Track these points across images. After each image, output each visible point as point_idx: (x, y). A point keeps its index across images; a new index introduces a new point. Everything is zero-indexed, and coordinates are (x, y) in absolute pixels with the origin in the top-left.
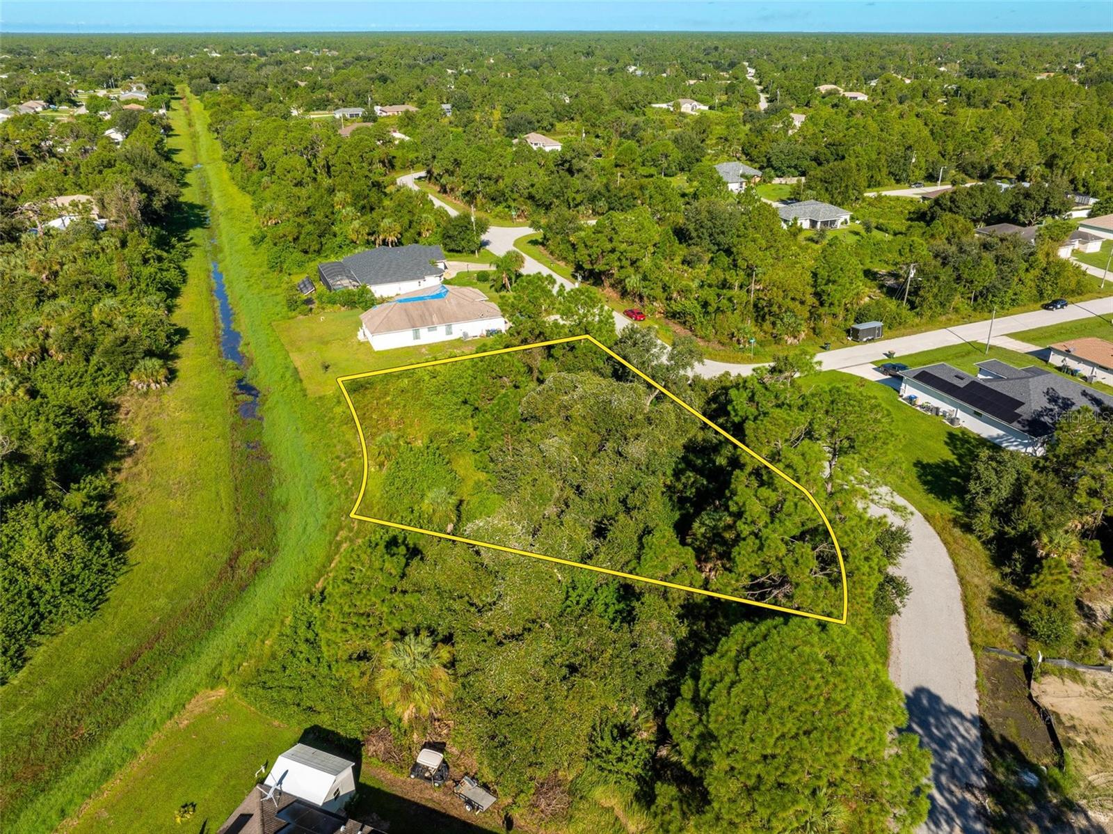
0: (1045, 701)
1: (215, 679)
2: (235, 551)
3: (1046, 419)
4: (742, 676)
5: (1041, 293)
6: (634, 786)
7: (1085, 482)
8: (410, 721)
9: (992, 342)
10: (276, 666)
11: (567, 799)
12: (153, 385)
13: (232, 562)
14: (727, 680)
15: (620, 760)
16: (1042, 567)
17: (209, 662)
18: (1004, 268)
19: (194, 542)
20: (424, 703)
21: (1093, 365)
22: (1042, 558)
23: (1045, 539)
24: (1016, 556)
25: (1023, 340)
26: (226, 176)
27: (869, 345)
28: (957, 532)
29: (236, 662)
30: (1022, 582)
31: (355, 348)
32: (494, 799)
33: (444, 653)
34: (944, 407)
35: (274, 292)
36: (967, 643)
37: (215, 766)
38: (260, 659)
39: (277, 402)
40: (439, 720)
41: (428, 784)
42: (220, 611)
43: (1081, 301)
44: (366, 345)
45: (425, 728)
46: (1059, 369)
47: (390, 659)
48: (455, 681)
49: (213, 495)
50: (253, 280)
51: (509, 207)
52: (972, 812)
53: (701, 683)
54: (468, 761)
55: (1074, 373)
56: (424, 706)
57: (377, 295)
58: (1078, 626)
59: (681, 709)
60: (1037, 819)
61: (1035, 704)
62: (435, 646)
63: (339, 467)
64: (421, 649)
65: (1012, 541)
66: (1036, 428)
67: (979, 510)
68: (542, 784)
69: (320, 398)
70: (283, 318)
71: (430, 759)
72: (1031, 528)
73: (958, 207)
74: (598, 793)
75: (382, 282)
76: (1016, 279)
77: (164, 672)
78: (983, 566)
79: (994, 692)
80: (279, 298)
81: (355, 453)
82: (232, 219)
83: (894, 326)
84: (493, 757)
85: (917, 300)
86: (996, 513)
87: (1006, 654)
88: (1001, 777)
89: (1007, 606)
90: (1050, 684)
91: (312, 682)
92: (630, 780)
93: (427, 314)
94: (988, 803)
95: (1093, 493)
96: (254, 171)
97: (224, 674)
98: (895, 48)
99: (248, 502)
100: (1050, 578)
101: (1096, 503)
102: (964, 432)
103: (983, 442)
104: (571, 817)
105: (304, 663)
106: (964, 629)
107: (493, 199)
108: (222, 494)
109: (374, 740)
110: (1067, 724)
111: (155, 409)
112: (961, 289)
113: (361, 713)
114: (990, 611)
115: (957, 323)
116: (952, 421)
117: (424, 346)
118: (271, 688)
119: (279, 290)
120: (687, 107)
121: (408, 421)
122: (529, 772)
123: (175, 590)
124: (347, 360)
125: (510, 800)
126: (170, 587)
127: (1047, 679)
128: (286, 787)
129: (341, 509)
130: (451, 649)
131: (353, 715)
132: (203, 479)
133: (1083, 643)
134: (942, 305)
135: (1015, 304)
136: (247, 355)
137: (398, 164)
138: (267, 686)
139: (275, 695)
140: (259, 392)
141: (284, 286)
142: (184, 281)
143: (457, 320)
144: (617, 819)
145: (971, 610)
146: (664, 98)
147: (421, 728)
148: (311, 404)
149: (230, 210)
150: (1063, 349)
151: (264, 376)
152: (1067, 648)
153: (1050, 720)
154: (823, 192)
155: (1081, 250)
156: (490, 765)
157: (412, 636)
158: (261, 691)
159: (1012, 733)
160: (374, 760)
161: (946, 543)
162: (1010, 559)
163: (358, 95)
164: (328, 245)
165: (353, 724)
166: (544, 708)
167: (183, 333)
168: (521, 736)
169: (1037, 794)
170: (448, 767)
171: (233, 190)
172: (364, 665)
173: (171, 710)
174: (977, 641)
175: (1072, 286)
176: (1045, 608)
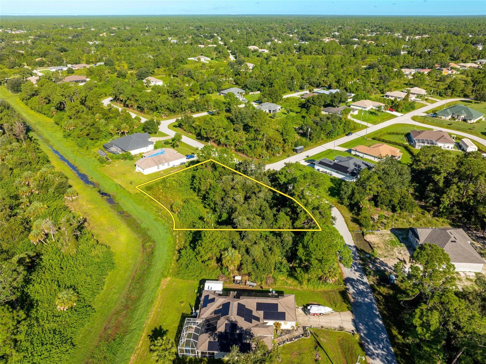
0: (368, 240)
2: (142, 244)
3: (355, 171)
4: (314, 238)
5: (345, 131)
6: (287, 273)
7: (368, 187)
9: (335, 149)
12: (73, 197)
13: (143, 247)
16: (362, 209)
18: (334, 124)
21: (363, 153)
23: (362, 203)
24: (355, 208)
25: (343, 147)
27: (301, 154)
28: (339, 205)
29: (167, 271)
30: (358, 214)
31: (137, 175)
32: (256, 284)
34: (328, 171)
35: (89, 157)
36: (348, 231)
38: (174, 269)
39: (120, 197)
41: (239, 284)
43: (356, 132)
44: (141, 173)
46: (354, 155)
52: (358, 264)
53: (304, 243)
54: (245, 278)
55: (358, 156)
57: (133, 154)
58: (372, 222)
59: (300, 250)
60: (370, 262)
61: (366, 241)
65: (353, 205)
66: (353, 174)
67: (344, 198)
70: (100, 166)
71: (238, 278)
72: (357, 201)
74: (279, 277)
75: (133, 149)
76: (338, 127)
78: (348, 212)
79: (357, 240)
83: (306, 147)
85: (311, 137)
86: (348, 198)
87: (358, 231)
88: (362, 257)
89: (355, 221)
93: (160, 160)
94: (361, 262)
95: (370, 190)
97: (166, 274)
100: (364, 212)
101: (371, 192)
102: (334, 177)
103: (340, 179)
106: (347, 228)
110: (373, 244)
112: (323, 132)
114: (352, 223)
115: (324, 143)
116: (331, 175)
117: (161, 171)
120: (203, 59)
122: (263, 275)
124: (136, 179)
125: (260, 283)
126: (130, 257)
127: (367, 235)
133: (373, 226)
134: (318, 138)
135: (338, 135)
136: (95, 182)
141: (91, 153)
143: (171, 161)
144: (285, 281)
145: (347, 223)
146: (192, 55)
148: (134, 196)
150: (355, 149)
151: (107, 189)
152: (370, 228)
153: (369, 244)
155: (353, 114)
159: (362, 248)
164: (101, 136)
169: (370, 258)
174: (351, 230)
175: (353, 127)
176: (364, 219)
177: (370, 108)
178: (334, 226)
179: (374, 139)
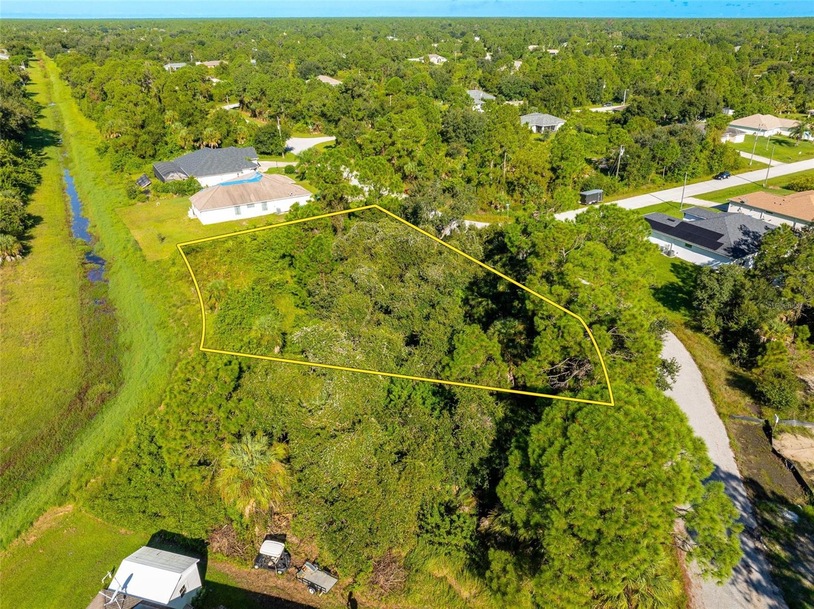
0: (786, 453)
1: (63, 496)
2: (84, 386)
3: (744, 247)
4: (572, 440)
5: (711, 168)
6: (463, 555)
8: (251, 516)
9: (685, 201)
10: (122, 480)
11: (404, 573)
12: (8, 258)
13: (81, 395)
14: (557, 445)
15: (449, 533)
16: (765, 349)
17: (58, 482)
18: (686, 149)
19: (45, 380)
20: (263, 497)
21: (761, 211)
22: (764, 343)
23: (766, 328)
24: (741, 344)
25: (705, 199)
26: (75, 109)
28: (689, 332)
29: (84, 480)
30: (749, 364)
31: (186, 224)
32: (336, 580)
33: (280, 450)
34: (662, 243)
35: (117, 187)
36: (715, 413)
37: (62, 577)
38: (107, 474)
39: (121, 267)
40: (278, 514)
41: (272, 573)
42: (70, 438)
43: (739, 173)
44: (197, 222)
45: (266, 522)
47: (228, 458)
48: (292, 475)
49: (64, 341)
50: (98, 180)
51: (307, 123)
53: (530, 450)
54: (308, 548)
56: (264, 500)
57: (203, 185)
58: (799, 394)
59: (511, 477)
61: (779, 456)
62: (271, 445)
63: (177, 313)
64: (258, 447)
65: (735, 333)
66: (737, 253)
67: (706, 313)
68: (379, 563)
69: (158, 261)
70: (125, 205)
71: (272, 550)
72: (751, 321)
73: (644, 112)
74: (431, 565)
75: (207, 175)
76: (694, 158)
77: (14, 496)
78: (714, 355)
79: (745, 449)
80: (121, 191)
81: (189, 301)
82: (80, 138)
83: (610, 193)
84: (333, 541)
85: (625, 174)
86: (719, 313)
87: (748, 419)
89: (741, 383)
90: (786, 439)
91: (157, 490)
92: (459, 550)
93: (245, 193)
96: (98, 102)
97: (72, 491)
98: (575, 24)
99: (96, 345)
100: (772, 358)
101: (798, 299)
104: (409, 589)
105: (148, 474)
106: (711, 403)
107: (294, 118)
108: (72, 340)
109: (217, 537)
110: (808, 470)
111: (10, 276)
112: (656, 165)
113: (204, 514)
114: (728, 388)
115: (655, 190)
116: (669, 253)
117: (245, 220)
118: (117, 499)
119: (121, 186)
120: (435, 59)
121: (234, 275)
122: (367, 552)
123: (25, 422)
124: (180, 233)
125: (351, 580)
126: (22, 420)
127: (786, 436)
128: (130, 590)
129: (178, 345)
130: (286, 446)
131: (197, 516)
132: (54, 329)
133: (805, 406)
134: (644, 177)
135: (694, 176)
136: (94, 234)
137: (216, 98)
138: (113, 498)
139: (121, 505)
140: (105, 261)
141: (125, 181)
142: (39, 182)
143: (271, 198)
144: (450, 587)
145: (713, 388)
146: (416, 54)
147: (262, 522)
148: (150, 266)
149: (79, 133)
150: (739, 201)
151: (108, 249)
152: (795, 412)
153: (794, 468)
154: (543, 107)
155: (731, 141)
156: (329, 549)
157: (249, 436)
158: (107, 503)
159: (766, 481)
160: (219, 556)
161: (682, 341)
162: (736, 348)
163: (182, 54)
164: (162, 151)
165: (196, 524)
166: (377, 492)
167: (37, 220)
168: (358, 518)
170: (289, 555)
171: (82, 119)
172: (204, 470)
173: (19, 528)
174: (722, 410)
175: (732, 163)
176: (776, 381)
177: (775, 132)
178: (667, 393)
179: (787, 188)
